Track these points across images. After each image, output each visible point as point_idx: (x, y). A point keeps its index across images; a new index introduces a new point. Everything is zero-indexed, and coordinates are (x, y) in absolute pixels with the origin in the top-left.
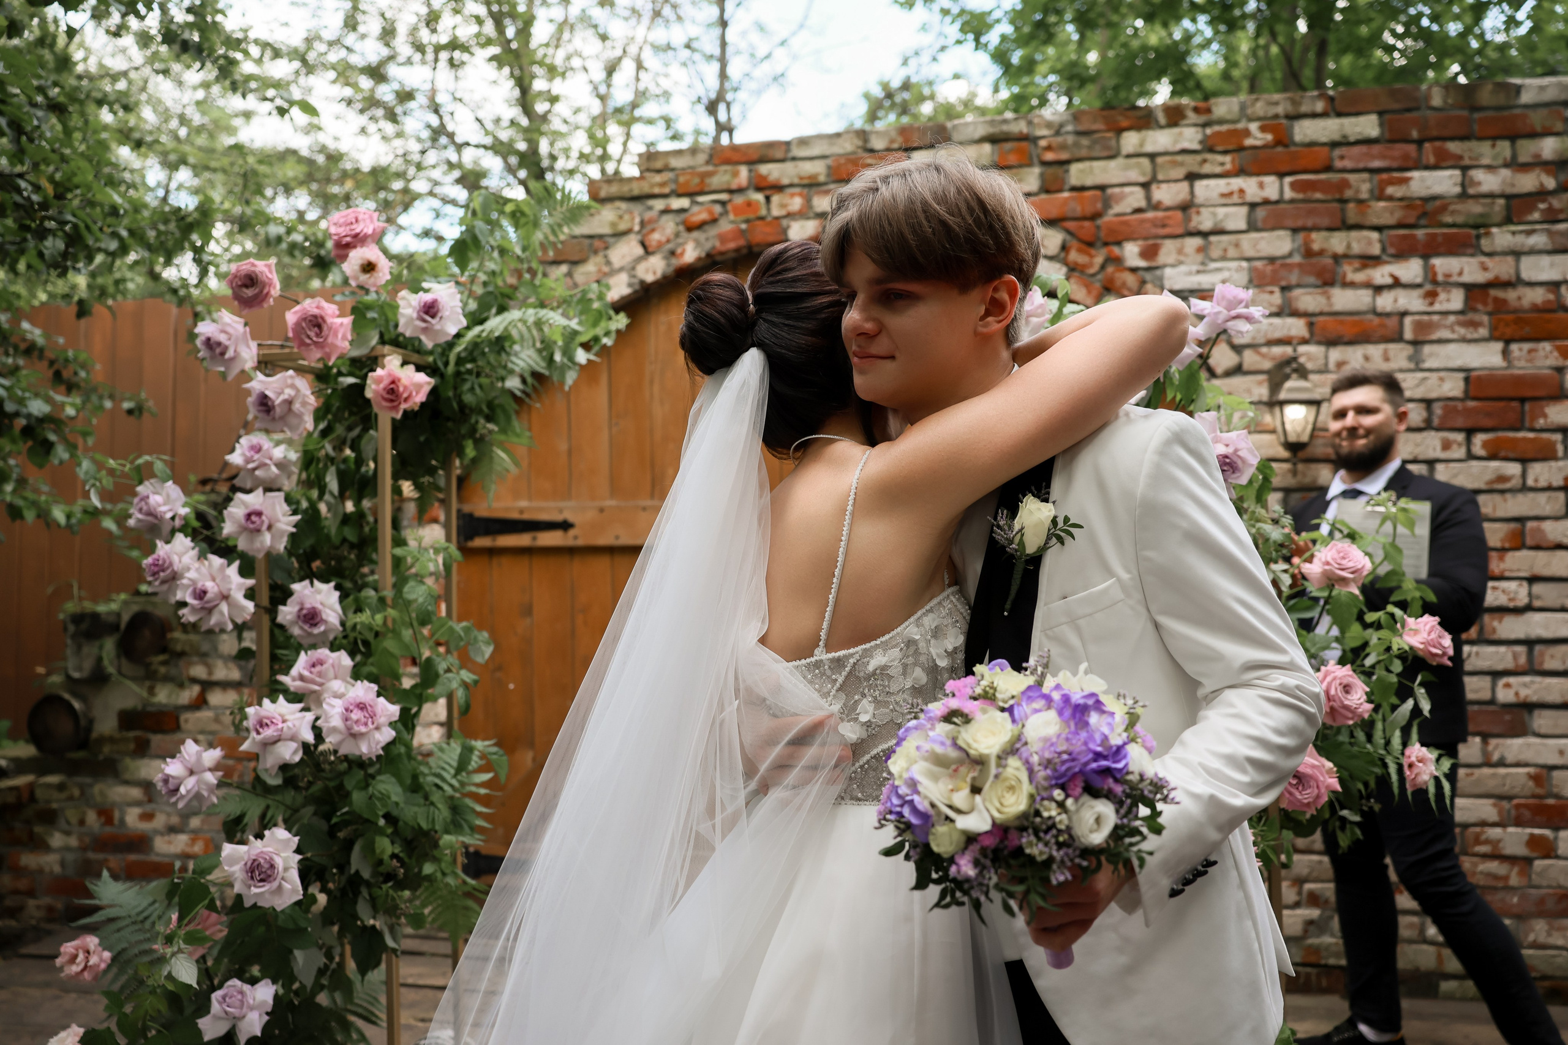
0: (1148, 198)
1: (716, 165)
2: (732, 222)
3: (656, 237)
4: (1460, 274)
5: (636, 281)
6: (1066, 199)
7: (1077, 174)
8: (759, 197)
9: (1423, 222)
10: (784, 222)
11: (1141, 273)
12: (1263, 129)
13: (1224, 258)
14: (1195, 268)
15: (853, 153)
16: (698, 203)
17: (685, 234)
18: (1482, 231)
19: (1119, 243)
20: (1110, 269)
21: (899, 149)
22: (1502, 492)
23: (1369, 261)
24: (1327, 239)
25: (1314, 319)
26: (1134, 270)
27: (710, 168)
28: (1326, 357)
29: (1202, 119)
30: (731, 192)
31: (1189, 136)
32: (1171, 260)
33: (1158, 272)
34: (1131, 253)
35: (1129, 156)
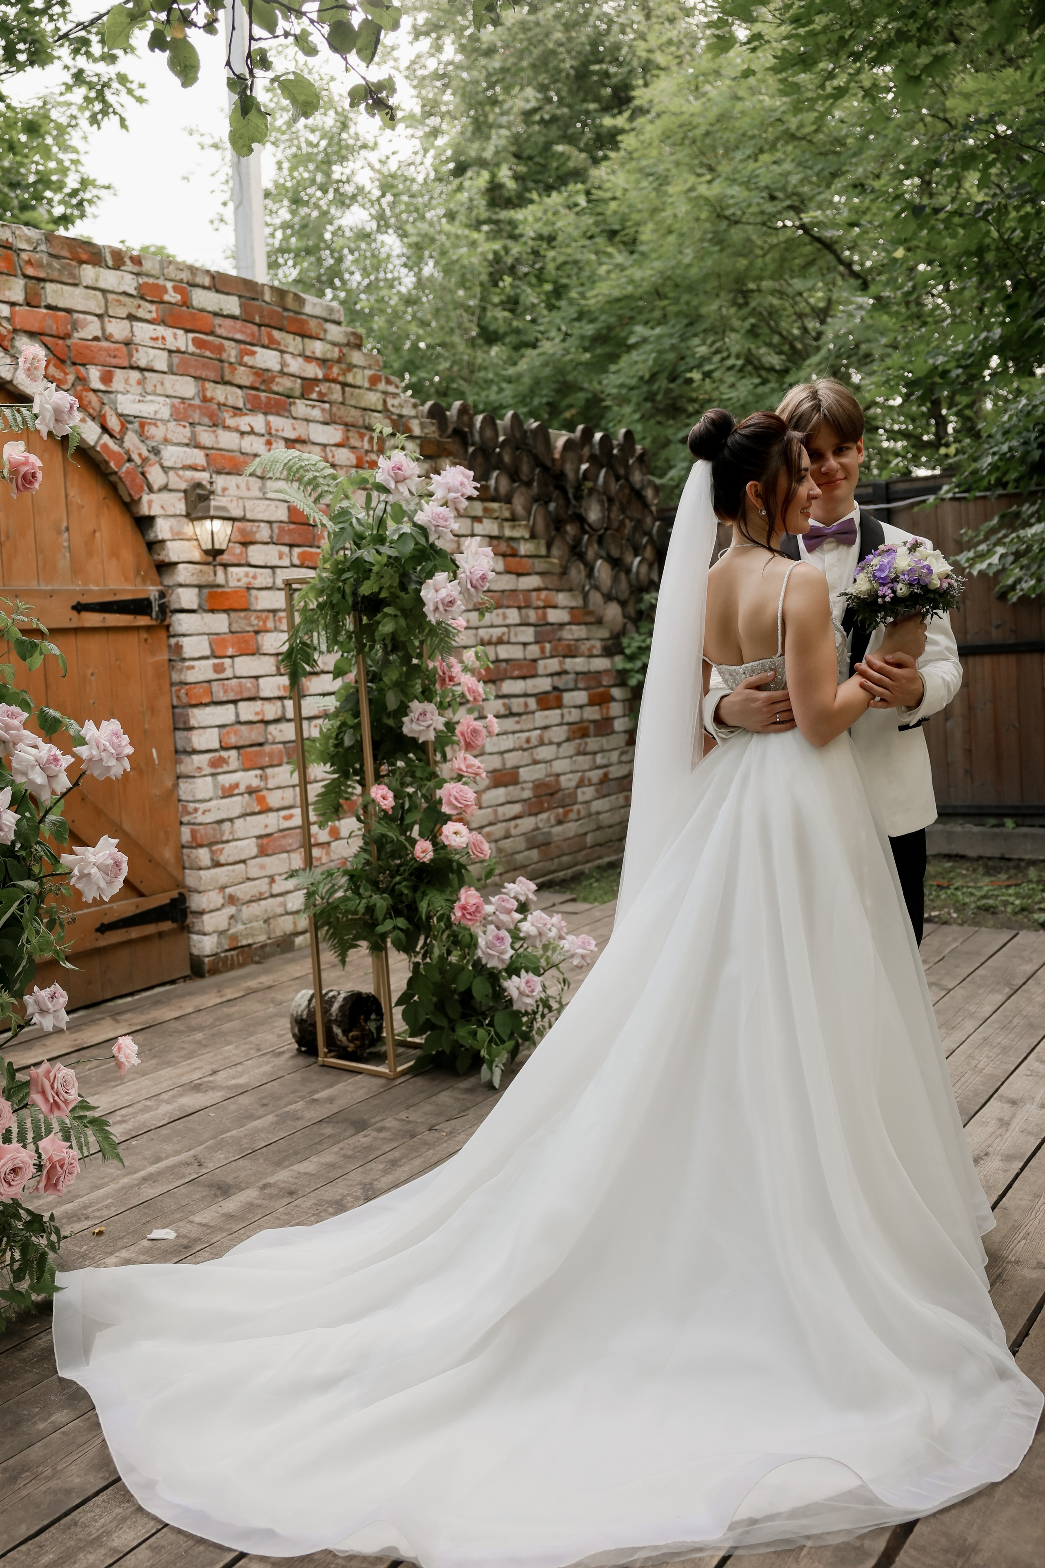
0: (103, 329)
4: (282, 430)
6: (44, 316)
7: (54, 293)
9: (263, 387)
11: (102, 395)
12: (175, 289)
13: (154, 393)
14: (137, 398)
18: (291, 400)
19: (84, 365)
20: (79, 387)
23: (237, 411)
24: (214, 389)
25: (209, 452)
26: (95, 391)
28: (220, 482)
29: (136, 269)
31: (127, 282)
32: (120, 389)
33: (112, 396)
34: (94, 375)
35: (87, 287)
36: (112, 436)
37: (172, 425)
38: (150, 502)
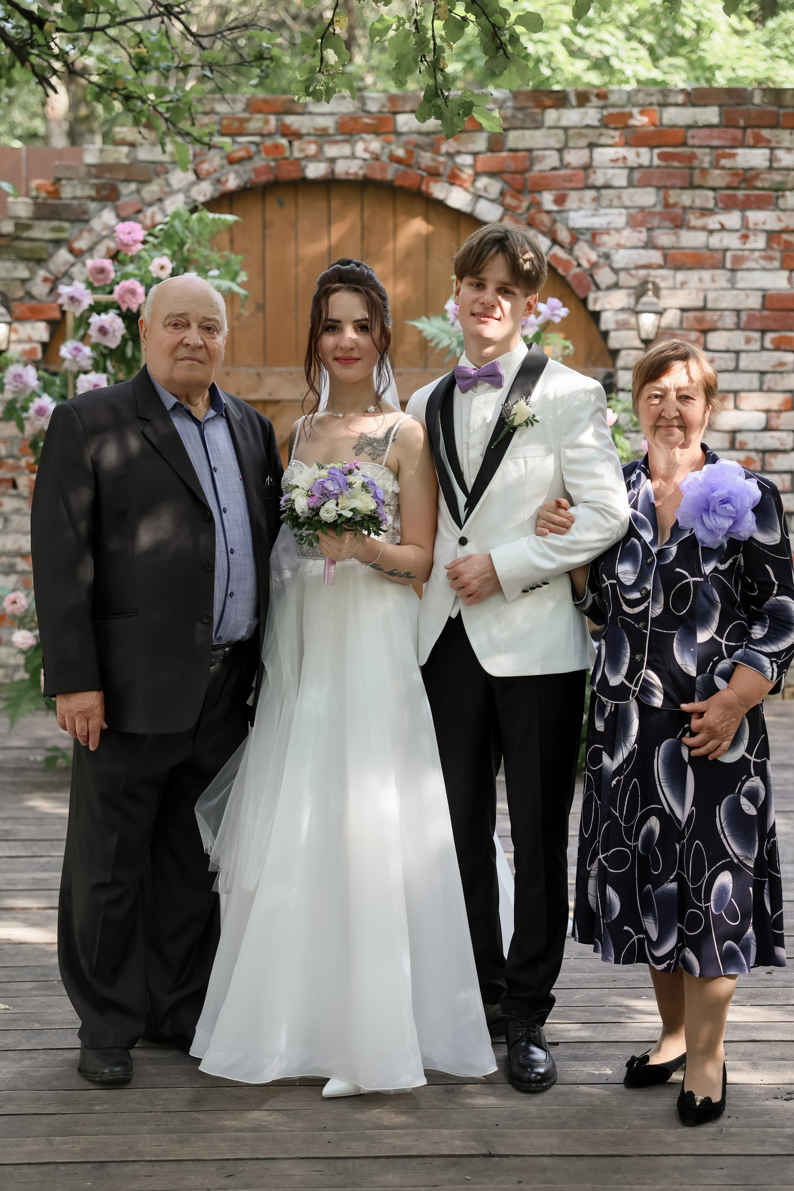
0: (561, 160)
1: (251, 113)
2: (264, 159)
3: (206, 167)
4: (764, 223)
5: (189, 200)
6: (505, 158)
7: (513, 139)
8: (284, 141)
9: (743, 185)
10: (303, 163)
11: (554, 214)
12: (643, 113)
13: (610, 206)
14: (590, 212)
15: (354, 112)
16: (237, 142)
17: (228, 167)
18: (780, 193)
19: (539, 192)
20: (533, 211)
21: (389, 112)
22: (781, 373)
23: (705, 212)
24: (679, 196)
25: (668, 252)
26: (548, 212)
27: (246, 115)
28: (674, 278)
29: (601, 103)
30: (262, 135)
31: (590, 116)
32: (574, 206)
33: (565, 214)
34: (547, 199)
35: (550, 128)
36: (562, 246)
37: (627, 232)
38: (596, 300)
